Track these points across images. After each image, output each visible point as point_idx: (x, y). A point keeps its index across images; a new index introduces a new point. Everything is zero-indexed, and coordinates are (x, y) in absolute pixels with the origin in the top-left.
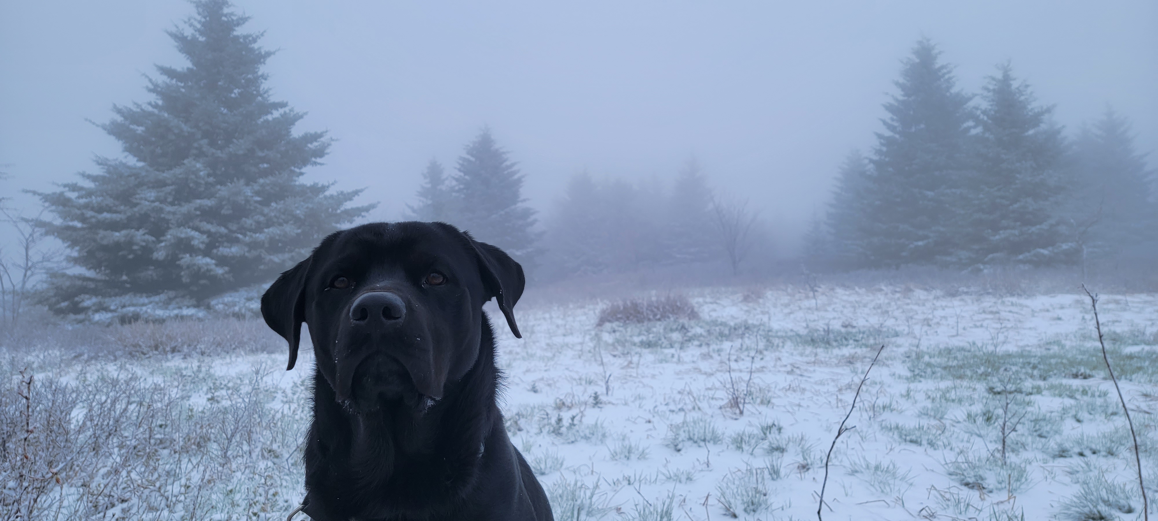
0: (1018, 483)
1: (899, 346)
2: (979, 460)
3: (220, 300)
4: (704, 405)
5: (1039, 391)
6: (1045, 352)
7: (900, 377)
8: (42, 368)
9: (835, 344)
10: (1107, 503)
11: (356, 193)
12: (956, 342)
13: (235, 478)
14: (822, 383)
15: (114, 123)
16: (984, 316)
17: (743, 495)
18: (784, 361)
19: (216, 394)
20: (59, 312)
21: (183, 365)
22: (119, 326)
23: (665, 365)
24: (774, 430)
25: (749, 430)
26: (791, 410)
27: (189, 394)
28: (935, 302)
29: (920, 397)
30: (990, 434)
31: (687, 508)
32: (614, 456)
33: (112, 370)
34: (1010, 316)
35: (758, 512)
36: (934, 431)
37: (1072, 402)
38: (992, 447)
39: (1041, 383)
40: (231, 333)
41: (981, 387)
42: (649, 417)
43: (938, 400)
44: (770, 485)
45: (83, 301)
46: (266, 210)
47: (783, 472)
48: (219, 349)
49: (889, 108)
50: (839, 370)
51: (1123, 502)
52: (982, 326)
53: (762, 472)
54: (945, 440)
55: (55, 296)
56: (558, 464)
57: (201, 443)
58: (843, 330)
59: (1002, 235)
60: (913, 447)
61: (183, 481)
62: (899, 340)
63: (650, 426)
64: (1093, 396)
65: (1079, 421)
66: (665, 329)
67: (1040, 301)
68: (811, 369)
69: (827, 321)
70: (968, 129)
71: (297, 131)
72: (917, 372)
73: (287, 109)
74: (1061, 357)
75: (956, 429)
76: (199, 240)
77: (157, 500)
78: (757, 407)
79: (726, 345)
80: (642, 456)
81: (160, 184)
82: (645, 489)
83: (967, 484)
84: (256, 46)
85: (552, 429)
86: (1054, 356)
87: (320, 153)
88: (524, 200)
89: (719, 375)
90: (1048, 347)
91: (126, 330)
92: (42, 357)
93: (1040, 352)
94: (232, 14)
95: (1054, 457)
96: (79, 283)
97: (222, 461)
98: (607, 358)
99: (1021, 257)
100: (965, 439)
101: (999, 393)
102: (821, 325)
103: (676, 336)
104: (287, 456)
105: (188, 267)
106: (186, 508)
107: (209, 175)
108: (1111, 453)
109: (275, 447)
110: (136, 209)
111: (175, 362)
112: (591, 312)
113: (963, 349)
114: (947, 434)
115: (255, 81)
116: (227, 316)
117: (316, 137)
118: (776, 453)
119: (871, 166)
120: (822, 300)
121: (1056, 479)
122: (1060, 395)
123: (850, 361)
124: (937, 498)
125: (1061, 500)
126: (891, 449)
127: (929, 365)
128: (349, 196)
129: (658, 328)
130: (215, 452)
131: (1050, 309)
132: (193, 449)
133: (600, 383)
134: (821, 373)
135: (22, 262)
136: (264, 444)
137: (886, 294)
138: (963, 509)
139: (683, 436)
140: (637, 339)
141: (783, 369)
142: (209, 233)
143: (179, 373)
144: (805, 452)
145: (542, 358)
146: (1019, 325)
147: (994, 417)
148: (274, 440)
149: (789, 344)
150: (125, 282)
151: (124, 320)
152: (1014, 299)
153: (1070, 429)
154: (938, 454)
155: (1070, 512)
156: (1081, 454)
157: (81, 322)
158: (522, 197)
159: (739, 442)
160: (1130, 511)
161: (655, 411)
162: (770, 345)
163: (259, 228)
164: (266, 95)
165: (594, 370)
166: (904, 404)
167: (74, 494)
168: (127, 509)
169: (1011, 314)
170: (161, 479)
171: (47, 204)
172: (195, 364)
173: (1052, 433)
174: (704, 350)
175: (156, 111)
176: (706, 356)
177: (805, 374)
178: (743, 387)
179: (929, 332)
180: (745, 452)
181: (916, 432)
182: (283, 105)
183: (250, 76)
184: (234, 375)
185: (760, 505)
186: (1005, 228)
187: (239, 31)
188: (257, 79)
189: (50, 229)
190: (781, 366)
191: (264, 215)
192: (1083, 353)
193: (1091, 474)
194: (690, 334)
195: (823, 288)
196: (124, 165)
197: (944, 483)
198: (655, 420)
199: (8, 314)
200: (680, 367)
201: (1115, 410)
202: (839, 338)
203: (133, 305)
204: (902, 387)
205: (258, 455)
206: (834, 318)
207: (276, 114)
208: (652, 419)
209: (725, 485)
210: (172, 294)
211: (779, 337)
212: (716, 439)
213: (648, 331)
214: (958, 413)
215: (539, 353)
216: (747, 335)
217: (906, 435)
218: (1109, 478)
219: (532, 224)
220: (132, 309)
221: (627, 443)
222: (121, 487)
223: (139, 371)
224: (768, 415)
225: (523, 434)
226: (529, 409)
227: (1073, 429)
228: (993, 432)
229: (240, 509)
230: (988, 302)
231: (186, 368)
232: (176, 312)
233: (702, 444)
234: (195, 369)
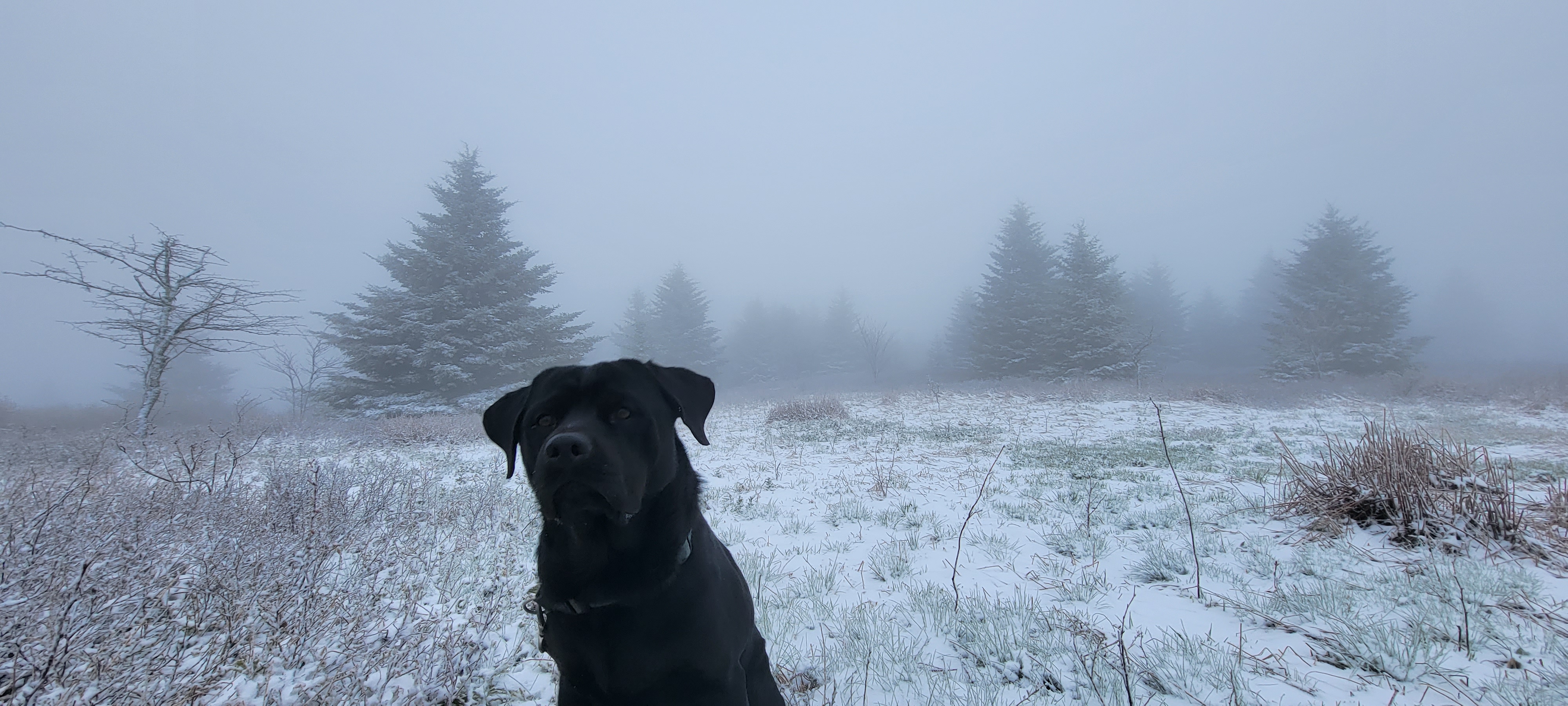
0: (1100, 551)
1: (1002, 441)
2: (1070, 532)
3: (466, 399)
4: (855, 488)
5: (1109, 476)
6: (1112, 446)
7: (1004, 465)
8: (324, 453)
9: (953, 438)
10: (1167, 566)
11: (576, 315)
12: (1046, 438)
13: (480, 547)
14: (945, 470)
15: (387, 256)
16: (1066, 417)
17: (890, 563)
18: (916, 453)
19: (463, 476)
20: (338, 407)
21: (437, 452)
22: (385, 419)
23: (822, 455)
24: (911, 508)
25: (893, 509)
26: (923, 493)
27: (441, 476)
28: (1029, 406)
29: (1021, 481)
30: (1076, 511)
31: (845, 574)
32: (785, 531)
33: (381, 456)
34: (1085, 417)
35: (902, 576)
36: (1033, 509)
37: (1135, 485)
38: (1079, 521)
39: (1110, 470)
40: (475, 426)
41: (1066, 473)
42: (812, 498)
43: (1035, 484)
44: (911, 554)
45: (357, 400)
46: (503, 327)
47: (920, 543)
48: (465, 439)
49: (993, 255)
50: (958, 460)
51: (1180, 566)
52: (1064, 425)
53: (904, 544)
54: (1042, 516)
55: (335, 394)
56: (741, 537)
57: (452, 517)
58: (960, 427)
59: (1079, 354)
60: (1018, 522)
61: (438, 549)
62: (1003, 436)
63: (813, 505)
64: (1149, 480)
65: (1140, 500)
66: (821, 426)
67: (1107, 406)
68: (937, 459)
69: (948, 420)
70: (1053, 273)
71: (529, 266)
72: (1017, 461)
73: (523, 248)
74: (1124, 449)
75: (1049, 507)
76: (448, 350)
77: (416, 564)
78: (897, 490)
79: (871, 440)
80: (808, 531)
81: (420, 307)
82: (811, 557)
83: (1061, 552)
84: (499, 198)
85: (734, 508)
86: (1118, 449)
87: (548, 282)
88: (709, 322)
89: (865, 463)
90: (1113, 441)
91: (391, 422)
92: (324, 444)
93: (1109, 445)
94: (480, 173)
95: (1124, 529)
96: (353, 385)
97: (470, 532)
98: (776, 449)
99: (1092, 372)
100: (1057, 515)
101: (1080, 478)
102: (943, 423)
103: (830, 431)
104: (521, 529)
105: (439, 372)
106: (441, 572)
107: (460, 300)
108: (1166, 526)
109: (512, 521)
110: (401, 327)
111: (430, 449)
112: (762, 412)
113: (1051, 443)
114: (1043, 511)
115: (499, 225)
116: (471, 412)
117: (545, 269)
118: (913, 528)
119: (980, 299)
120: (943, 403)
121: (1127, 547)
122: (1125, 480)
123: (966, 452)
124: (1040, 564)
125: (1132, 564)
126: (1002, 524)
127: (1025, 455)
128: (571, 318)
129: (816, 425)
130: (463, 525)
131: (1115, 411)
132: (445, 522)
133: (771, 470)
134: (944, 462)
135: (310, 368)
136: (503, 519)
137: (992, 399)
138: (1060, 573)
139: (839, 514)
140: (799, 434)
141: (915, 459)
142: (457, 345)
143: (433, 457)
144: (936, 528)
145: (723, 449)
146: (1092, 424)
147: (1078, 498)
148: (511, 516)
149: (918, 438)
150: (390, 383)
151: (389, 415)
152: (1088, 404)
153: (1134, 508)
154: (1038, 527)
155: (1139, 573)
156: (1145, 527)
157: (355, 415)
158: (707, 319)
159: (884, 519)
160: (1185, 573)
161: (816, 493)
162: (904, 439)
163: (498, 342)
164: (506, 237)
165: (765, 459)
166: (1009, 487)
167: (350, 558)
168: (394, 572)
169: (1086, 416)
170: (421, 547)
171: (330, 322)
172: (447, 451)
173: (1121, 510)
174: (853, 443)
175: (418, 249)
176: (854, 448)
177: (932, 463)
178: (885, 474)
179: (1024, 430)
180: (889, 527)
181: (1020, 510)
182: (519, 244)
183: (494, 221)
184: (477, 460)
185: (904, 570)
186: (1081, 350)
187: (486, 186)
188: (499, 224)
189: (332, 340)
190: (913, 457)
191: (501, 331)
192: (1139, 446)
193: (1153, 543)
194: (841, 430)
195: (944, 394)
196: (392, 291)
197: (1044, 551)
198: (817, 501)
199: (297, 408)
200: (834, 457)
201: (1166, 491)
202: (956, 434)
203: (396, 403)
204: (1005, 474)
205: (498, 528)
206: (953, 418)
207: (514, 251)
208: (814, 500)
209: (875, 555)
210: (427, 394)
211: (910, 433)
212: (866, 517)
213: (808, 427)
214: (1050, 494)
215: (721, 444)
216: (886, 431)
217: (1013, 513)
218: (1167, 545)
219: (715, 340)
220: (396, 407)
221: (795, 520)
222: (389, 553)
223: (402, 456)
224: (906, 497)
225: (711, 511)
226: (715, 492)
227: (1136, 506)
228: (1079, 509)
229: (484, 573)
230: (1068, 406)
231: (439, 454)
232: (431, 408)
233: (855, 520)
234: (446, 454)
